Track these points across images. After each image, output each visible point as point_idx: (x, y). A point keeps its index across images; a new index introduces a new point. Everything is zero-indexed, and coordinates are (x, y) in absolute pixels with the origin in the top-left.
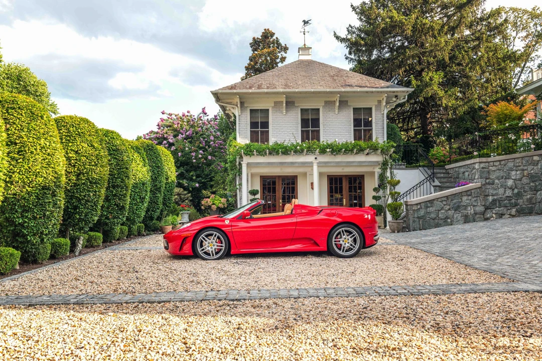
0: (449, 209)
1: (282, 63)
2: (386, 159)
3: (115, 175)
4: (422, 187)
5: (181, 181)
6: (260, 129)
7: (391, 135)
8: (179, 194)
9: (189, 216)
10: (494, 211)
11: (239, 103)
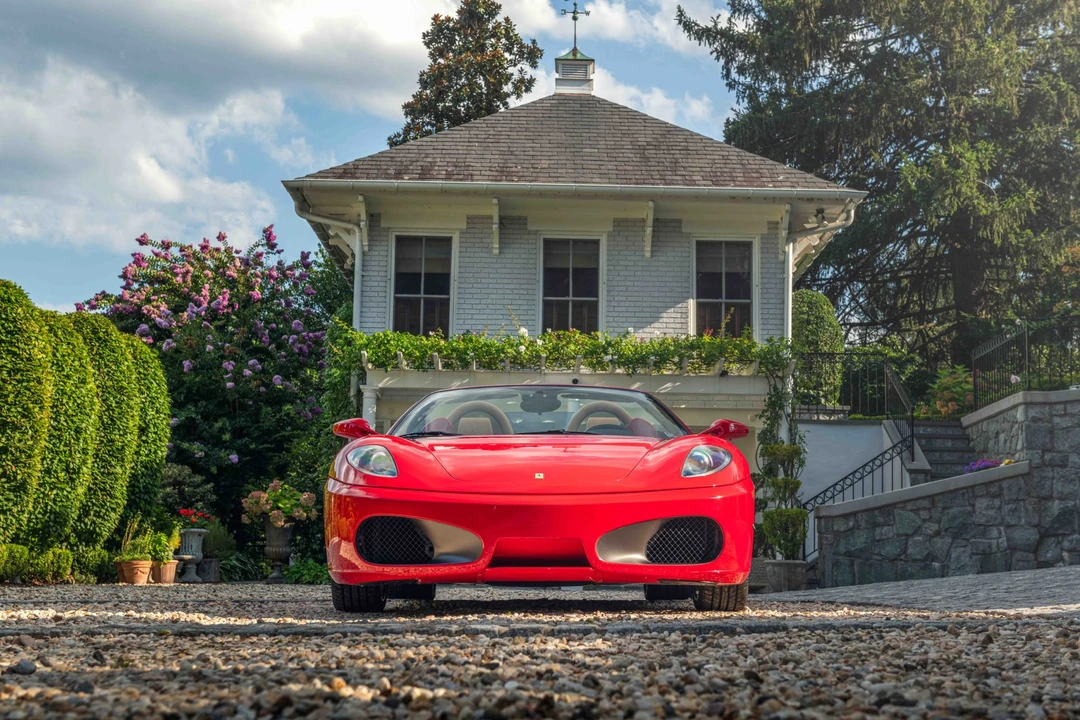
0: (938, 533)
1: (519, 96)
2: (775, 389)
3: (8, 396)
4: (878, 472)
5: (185, 445)
6: (422, 295)
7: (809, 324)
8: (176, 483)
9: (204, 544)
10: (1066, 544)
11: (363, 216)
